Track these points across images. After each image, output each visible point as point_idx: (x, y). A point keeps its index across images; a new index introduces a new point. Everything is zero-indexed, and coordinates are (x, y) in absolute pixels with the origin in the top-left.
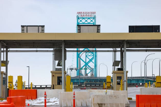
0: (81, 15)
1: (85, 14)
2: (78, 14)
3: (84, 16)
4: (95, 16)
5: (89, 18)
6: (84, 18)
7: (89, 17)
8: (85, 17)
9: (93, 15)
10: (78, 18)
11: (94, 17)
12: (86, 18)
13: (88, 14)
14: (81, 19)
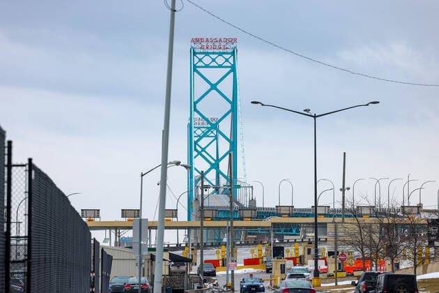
0: (200, 46)
1: (210, 44)
2: (193, 43)
3: (207, 48)
4: (235, 47)
5: (220, 54)
6: (207, 54)
7: (221, 51)
8: (212, 51)
9: (230, 46)
10: (195, 54)
11: (234, 52)
12: (214, 53)
13: (217, 44)
14: (200, 56)
